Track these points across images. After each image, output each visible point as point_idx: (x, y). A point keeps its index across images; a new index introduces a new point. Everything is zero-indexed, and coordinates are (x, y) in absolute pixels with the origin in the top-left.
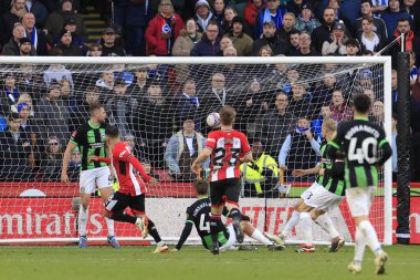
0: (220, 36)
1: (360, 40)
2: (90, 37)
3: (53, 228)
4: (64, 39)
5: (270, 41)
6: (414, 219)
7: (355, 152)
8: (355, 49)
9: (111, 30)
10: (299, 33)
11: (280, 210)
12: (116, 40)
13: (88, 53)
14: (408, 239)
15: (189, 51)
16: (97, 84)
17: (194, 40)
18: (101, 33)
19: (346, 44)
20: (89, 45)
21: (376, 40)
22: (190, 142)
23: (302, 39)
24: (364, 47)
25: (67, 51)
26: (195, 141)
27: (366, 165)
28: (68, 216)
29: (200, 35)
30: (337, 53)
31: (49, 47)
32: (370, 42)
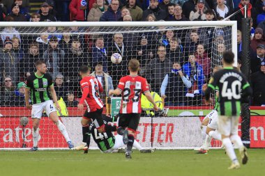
0: (120, 8)
1: (215, 10)
2: (32, 9)
3: (7, 138)
4: (14, 10)
5: (155, 11)
6: (252, 130)
7: (227, 92)
8: (212, 16)
9: (46, 4)
10: (174, 5)
11: (162, 125)
12: (50, 10)
13: (31, 19)
14: (249, 144)
15: (99, 18)
16: (37, 40)
17: (102, 10)
18: (39, 6)
19: (206, 13)
20: (31, 14)
21: (226, 10)
22: (100, 79)
23: (176, 9)
24: (218, 15)
25: (16, 18)
26: (103, 79)
27: (233, 100)
28: (17, 129)
29: (107, 7)
30: (199, 19)
31: (5, 16)
32: (222, 11)
